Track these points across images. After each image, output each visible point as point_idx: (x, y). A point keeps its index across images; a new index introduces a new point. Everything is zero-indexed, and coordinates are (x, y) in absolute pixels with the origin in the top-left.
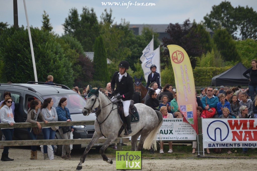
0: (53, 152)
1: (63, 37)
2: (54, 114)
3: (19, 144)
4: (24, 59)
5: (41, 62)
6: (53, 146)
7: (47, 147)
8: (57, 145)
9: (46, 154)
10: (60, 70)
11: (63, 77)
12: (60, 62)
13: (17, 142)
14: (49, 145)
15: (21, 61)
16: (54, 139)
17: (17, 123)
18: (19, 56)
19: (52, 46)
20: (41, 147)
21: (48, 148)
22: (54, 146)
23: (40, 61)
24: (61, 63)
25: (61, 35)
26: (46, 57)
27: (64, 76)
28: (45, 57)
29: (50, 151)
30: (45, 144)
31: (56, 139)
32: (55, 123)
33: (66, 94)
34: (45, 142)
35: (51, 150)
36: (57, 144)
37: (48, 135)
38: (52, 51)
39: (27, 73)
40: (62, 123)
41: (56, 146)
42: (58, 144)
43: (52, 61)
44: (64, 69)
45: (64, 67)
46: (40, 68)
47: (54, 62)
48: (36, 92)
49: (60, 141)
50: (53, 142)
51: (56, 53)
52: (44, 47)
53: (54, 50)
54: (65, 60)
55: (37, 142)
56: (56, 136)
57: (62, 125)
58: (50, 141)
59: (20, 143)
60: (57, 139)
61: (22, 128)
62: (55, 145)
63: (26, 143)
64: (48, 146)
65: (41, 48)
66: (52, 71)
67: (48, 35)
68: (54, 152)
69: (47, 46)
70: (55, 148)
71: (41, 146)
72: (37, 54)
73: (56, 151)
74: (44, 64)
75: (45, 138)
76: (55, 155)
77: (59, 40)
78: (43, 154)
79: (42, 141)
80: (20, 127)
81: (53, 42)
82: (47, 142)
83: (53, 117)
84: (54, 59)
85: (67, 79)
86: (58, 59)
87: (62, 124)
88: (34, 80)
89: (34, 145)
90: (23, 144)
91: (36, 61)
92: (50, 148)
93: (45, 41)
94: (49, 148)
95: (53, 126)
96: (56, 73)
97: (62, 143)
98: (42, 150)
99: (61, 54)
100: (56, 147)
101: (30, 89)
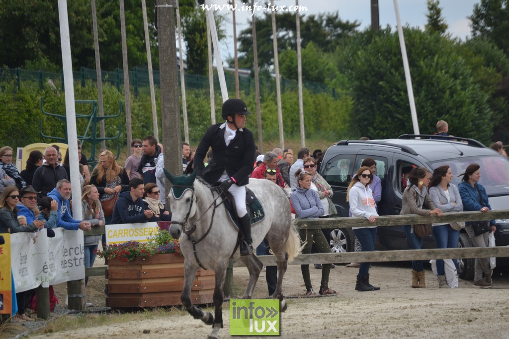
0: (456, 272)
1: (469, 43)
2: (454, 199)
3: (388, 258)
4: (391, 91)
5: (426, 96)
6: (455, 261)
7: (444, 262)
8: (463, 260)
9: (442, 277)
10: (464, 109)
11: (471, 124)
12: (463, 93)
13: (384, 255)
14: (448, 258)
15: (385, 96)
16: (458, 247)
17: (382, 217)
18: (381, 87)
19: (447, 64)
20: (431, 264)
21: (446, 266)
22: (458, 261)
23: (423, 93)
24: (466, 95)
25: (464, 40)
26: (436, 84)
27: (472, 121)
28: (433, 85)
29: (451, 270)
30: (439, 257)
31: (460, 247)
32: (456, 215)
33: (478, 157)
34: (439, 253)
35: (452, 268)
36: (464, 256)
37: (445, 239)
38: (446, 73)
39: (397, 118)
40: (471, 214)
41: (461, 261)
42: (466, 258)
43: (448, 92)
44: (473, 107)
45: (472, 103)
46: (423, 107)
47: (451, 94)
48: (417, 155)
49: (470, 252)
50: (455, 254)
51: (455, 76)
52: (431, 66)
53: (452, 71)
54: (473, 89)
55: (424, 253)
56: (460, 240)
57: (472, 218)
58: (449, 251)
59: (390, 256)
60: (463, 246)
61: (392, 227)
62: (460, 259)
63: (401, 256)
64: (445, 260)
65: (424, 67)
66: (448, 112)
67: (438, 40)
68: (458, 273)
69: (437, 64)
70: (460, 265)
71: (431, 262)
72: (417, 79)
73: (461, 271)
74: (431, 99)
75: (439, 245)
76: (460, 279)
77: (460, 49)
78: (436, 277)
79: (433, 252)
80: (389, 225)
81: (450, 54)
82: (443, 253)
83: (453, 204)
84: (451, 88)
85: (477, 128)
86: (459, 88)
87: (471, 216)
88: (412, 131)
89: (418, 259)
90: (395, 257)
91: (416, 93)
92: (450, 265)
93: (432, 54)
94: (447, 264)
95: (453, 222)
96: (455, 116)
97: (473, 254)
98: (434, 268)
99: (465, 78)
100: (461, 263)
101: (404, 149)
